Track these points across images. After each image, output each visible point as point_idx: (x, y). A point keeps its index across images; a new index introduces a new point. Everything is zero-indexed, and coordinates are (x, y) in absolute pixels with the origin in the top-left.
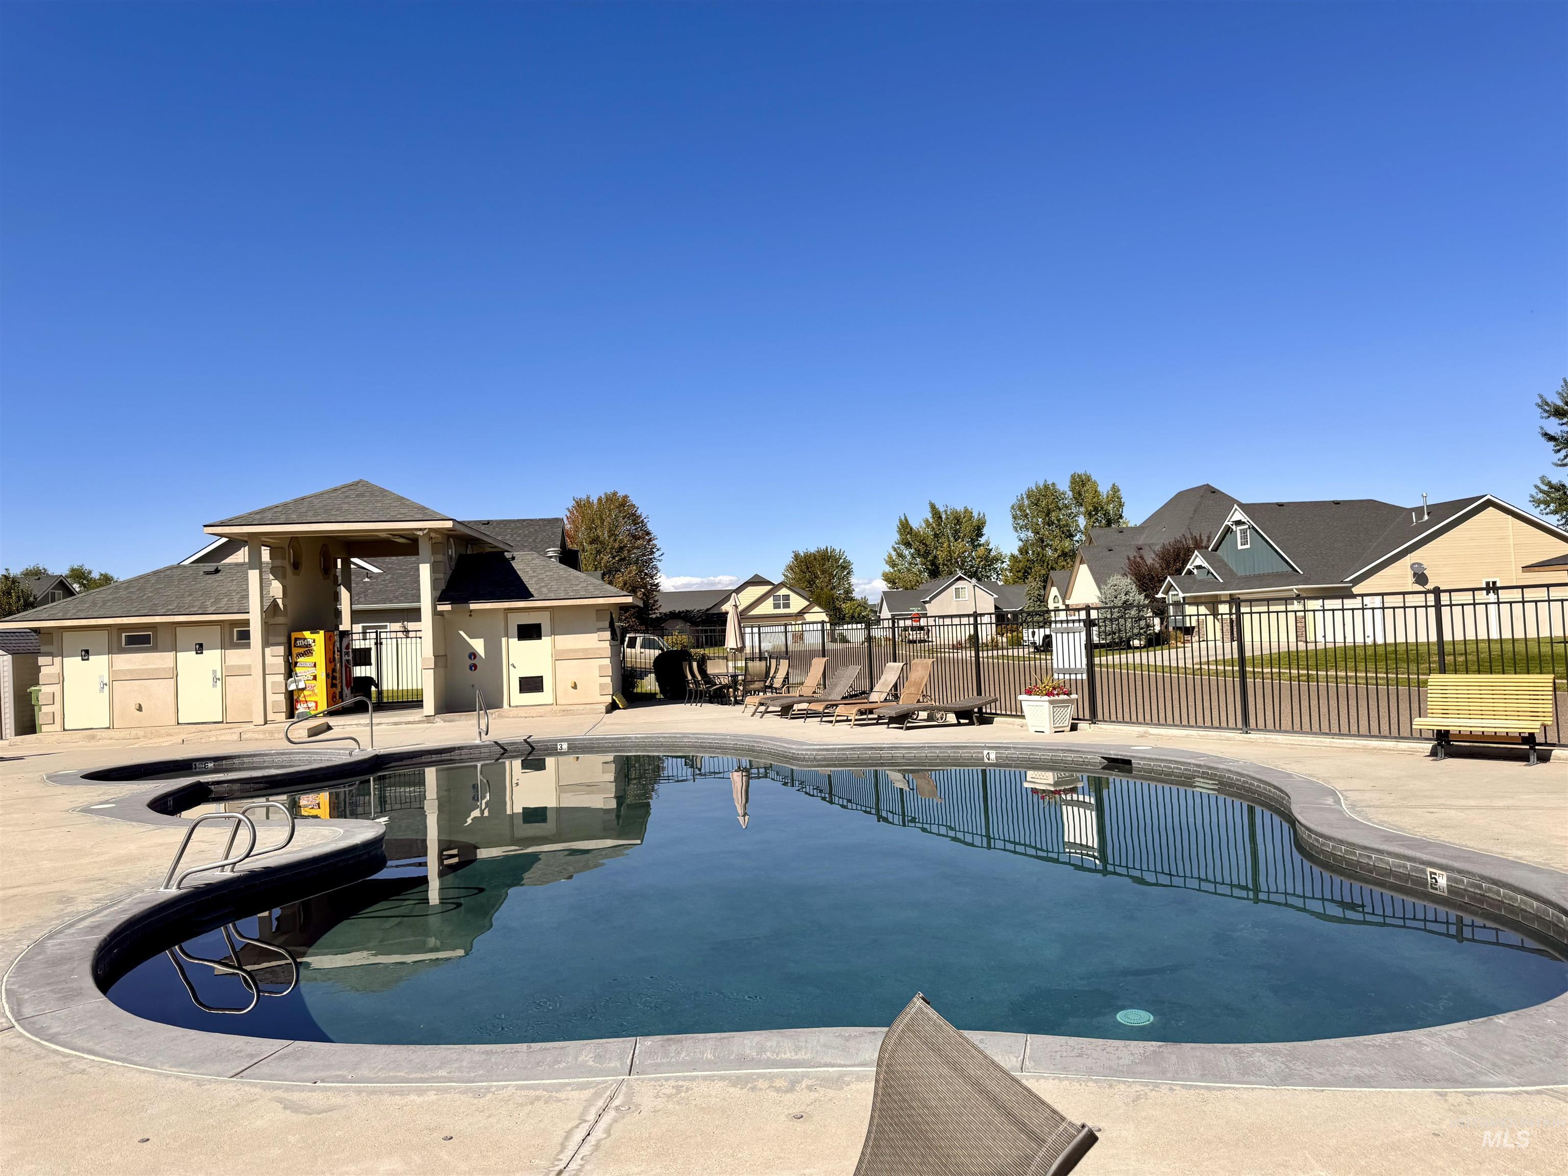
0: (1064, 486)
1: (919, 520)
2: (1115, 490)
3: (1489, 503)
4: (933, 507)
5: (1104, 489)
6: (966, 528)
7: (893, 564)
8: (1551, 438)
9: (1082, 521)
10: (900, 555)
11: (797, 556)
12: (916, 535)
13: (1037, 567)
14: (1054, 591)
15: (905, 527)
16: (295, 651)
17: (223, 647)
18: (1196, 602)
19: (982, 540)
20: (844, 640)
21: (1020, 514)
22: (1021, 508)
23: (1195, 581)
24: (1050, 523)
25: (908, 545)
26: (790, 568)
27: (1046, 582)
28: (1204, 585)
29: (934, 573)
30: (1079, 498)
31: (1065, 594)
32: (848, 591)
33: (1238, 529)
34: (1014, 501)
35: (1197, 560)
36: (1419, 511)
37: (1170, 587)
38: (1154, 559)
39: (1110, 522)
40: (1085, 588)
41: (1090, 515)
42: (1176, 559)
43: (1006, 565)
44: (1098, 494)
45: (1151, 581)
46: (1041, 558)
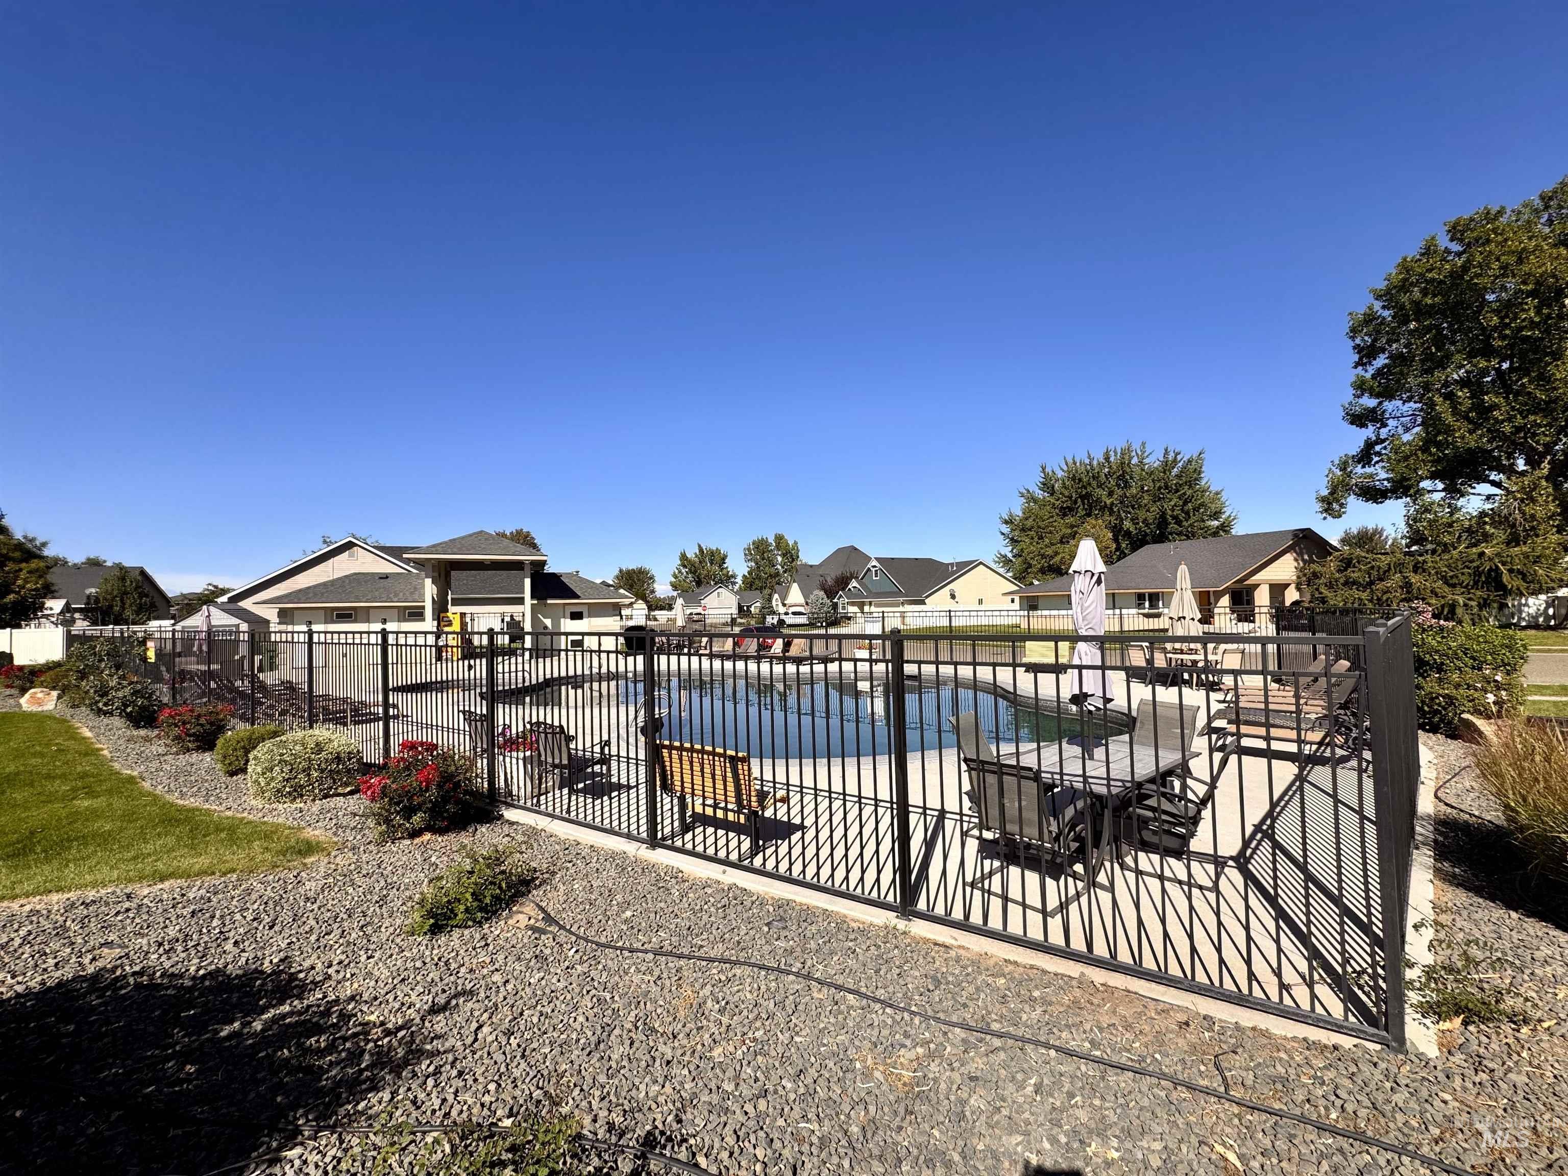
0: (771, 540)
1: (691, 553)
2: (796, 543)
3: (981, 563)
4: (699, 546)
5: (791, 543)
6: (717, 558)
7: (675, 576)
8: (1002, 533)
9: (780, 559)
10: (680, 572)
11: (621, 571)
12: (689, 561)
13: (757, 582)
14: (776, 596)
15: (683, 557)
16: (442, 624)
17: (399, 621)
18: (853, 604)
19: (725, 565)
20: (656, 620)
21: (748, 552)
22: (749, 549)
23: (852, 594)
24: (764, 559)
25: (685, 566)
26: (617, 577)
27: (773, 590)
28: (856, 596)
29: (699, 583)
30: (778, 547)
31: (783, 599)
32: (653, 592)
33: (873, 570)
34: (746, 546)
35: (854, 583)
36: (952, 564)
37: (841, 596)
38: (830, 581)
39: (793, 560)
40: (795, 595)
41: (784, 555)
42: (842, 582)
43: (739, 580)
44: (788, 545)
45: (830, 593)
46: (759, 578)
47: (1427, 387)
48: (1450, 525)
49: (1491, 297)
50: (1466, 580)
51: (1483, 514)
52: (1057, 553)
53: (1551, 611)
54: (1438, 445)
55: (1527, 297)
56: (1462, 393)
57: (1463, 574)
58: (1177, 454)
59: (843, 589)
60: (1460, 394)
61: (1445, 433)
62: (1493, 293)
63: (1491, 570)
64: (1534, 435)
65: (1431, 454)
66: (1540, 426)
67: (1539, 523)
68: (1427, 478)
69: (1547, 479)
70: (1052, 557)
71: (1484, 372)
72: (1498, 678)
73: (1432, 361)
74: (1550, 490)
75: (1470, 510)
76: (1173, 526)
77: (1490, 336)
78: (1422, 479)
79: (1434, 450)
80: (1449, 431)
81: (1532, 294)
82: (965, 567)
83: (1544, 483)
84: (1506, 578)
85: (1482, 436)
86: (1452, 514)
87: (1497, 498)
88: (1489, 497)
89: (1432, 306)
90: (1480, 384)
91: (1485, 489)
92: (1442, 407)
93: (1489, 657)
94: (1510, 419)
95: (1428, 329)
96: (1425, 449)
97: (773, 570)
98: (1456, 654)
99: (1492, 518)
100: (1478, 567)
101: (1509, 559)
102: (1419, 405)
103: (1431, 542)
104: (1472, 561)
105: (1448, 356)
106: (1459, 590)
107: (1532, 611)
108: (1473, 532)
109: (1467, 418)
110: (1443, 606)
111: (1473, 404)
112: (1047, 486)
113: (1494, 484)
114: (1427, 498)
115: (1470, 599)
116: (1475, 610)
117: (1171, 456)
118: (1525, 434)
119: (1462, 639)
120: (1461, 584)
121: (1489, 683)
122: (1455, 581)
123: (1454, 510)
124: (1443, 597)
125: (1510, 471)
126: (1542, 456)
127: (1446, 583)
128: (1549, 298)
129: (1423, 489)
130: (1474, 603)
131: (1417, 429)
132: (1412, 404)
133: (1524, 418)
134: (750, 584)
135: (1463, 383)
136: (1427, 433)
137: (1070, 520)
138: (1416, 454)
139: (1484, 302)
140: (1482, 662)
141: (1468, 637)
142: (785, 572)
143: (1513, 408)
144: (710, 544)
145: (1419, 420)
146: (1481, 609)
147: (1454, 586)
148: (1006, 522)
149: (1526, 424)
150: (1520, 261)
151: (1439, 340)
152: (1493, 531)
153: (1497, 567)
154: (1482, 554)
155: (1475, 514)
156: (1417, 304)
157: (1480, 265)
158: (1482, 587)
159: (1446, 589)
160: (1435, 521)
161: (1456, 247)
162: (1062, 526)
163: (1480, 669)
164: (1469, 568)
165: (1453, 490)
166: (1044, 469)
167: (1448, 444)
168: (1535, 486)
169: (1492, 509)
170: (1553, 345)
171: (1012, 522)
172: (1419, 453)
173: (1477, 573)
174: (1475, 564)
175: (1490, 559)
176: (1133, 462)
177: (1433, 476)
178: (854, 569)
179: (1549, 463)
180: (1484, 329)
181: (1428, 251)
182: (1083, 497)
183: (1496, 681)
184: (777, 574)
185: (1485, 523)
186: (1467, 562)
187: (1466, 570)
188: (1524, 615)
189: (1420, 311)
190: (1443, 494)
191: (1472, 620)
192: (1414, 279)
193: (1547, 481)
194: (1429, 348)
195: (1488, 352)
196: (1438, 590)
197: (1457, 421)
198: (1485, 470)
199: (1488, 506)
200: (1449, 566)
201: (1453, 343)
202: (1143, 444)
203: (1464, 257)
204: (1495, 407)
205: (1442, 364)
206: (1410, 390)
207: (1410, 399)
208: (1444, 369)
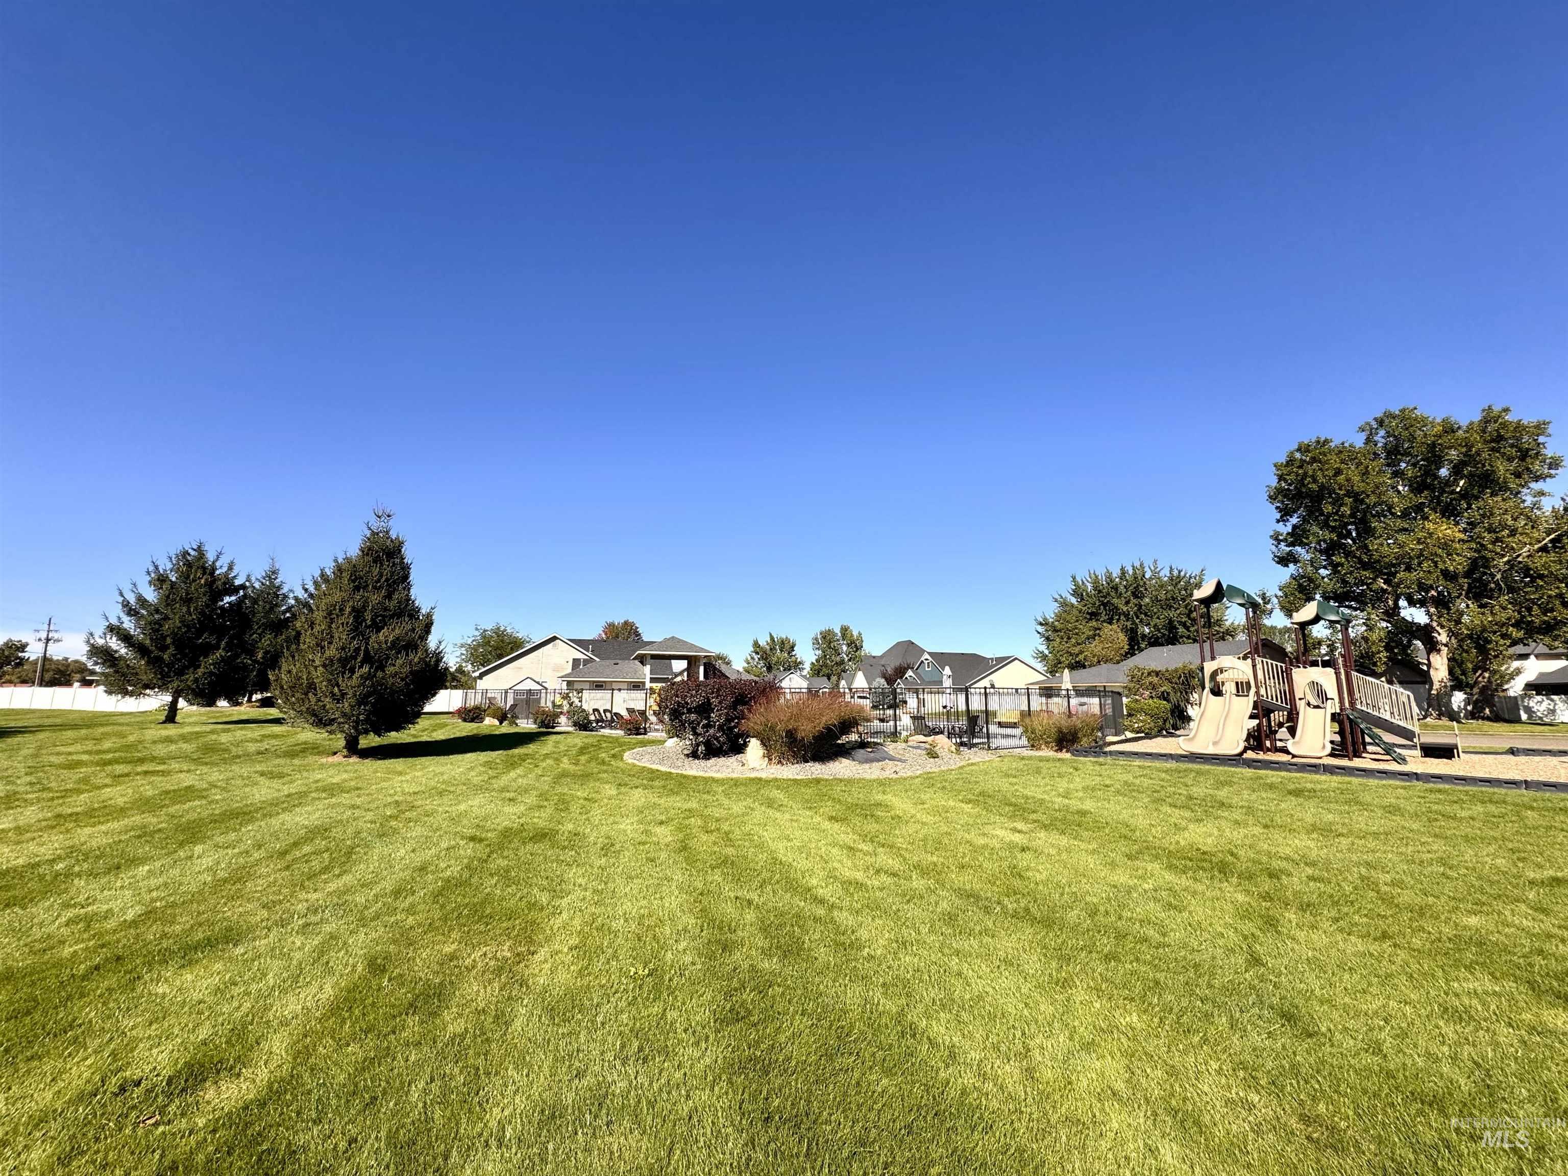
0: (837, 631)
1: (763, 641)
2: (860, 634)
3: (1016, 659)
4: (771, 635)
5: (855, 634)
6: (787, 647)
7: (749, 662)
8: (1039, 633)
9: (845, 648)
10: (753, 658)
12: (761, 648)
13: (824, 669)
14: (843, 682)
15: (756, 644)
18: (909, 690)
19: (794, 653)
21: (815, 642)
22: (816, 639)
23: (909, 682)
24: (830, 648)
25: (757, 653)
27: (839, 678)
28: (912, 684)
29: (770, 669)
30: (844, 636)
31: (850, 683)
33: (926, 662)
34: (813, 636)
35: (910, 673)
36: (992, 659)
37: (899, 684)
38: (890, 670)
39: (857, 649)
40: (860, 681)
41: (848, 645)
42: (900, 672)
43: (807, 667)
44: (852, 635)
45: (890, 681)
46: (826, 666)
52: (1081, 652)
58: (1180, 572)
59: (901, 678)
70: (1077, 655)
76: (1181, 630)
82: (1003, 662)
97: (838, 659)
112: (1078, 592)
117: (1175, 573)
134: (817, 671)
137: (1094, 623)
142: (850, 660)
144: (780, 633)
148: (1041, 624)
162: (1086, 629)
166: (1074, 578)
171: (1047, 624)
176: (1147, 576)
178: (910, 660)
182: (1105, 605)
184: (842, 662)
202: (1155, 561)
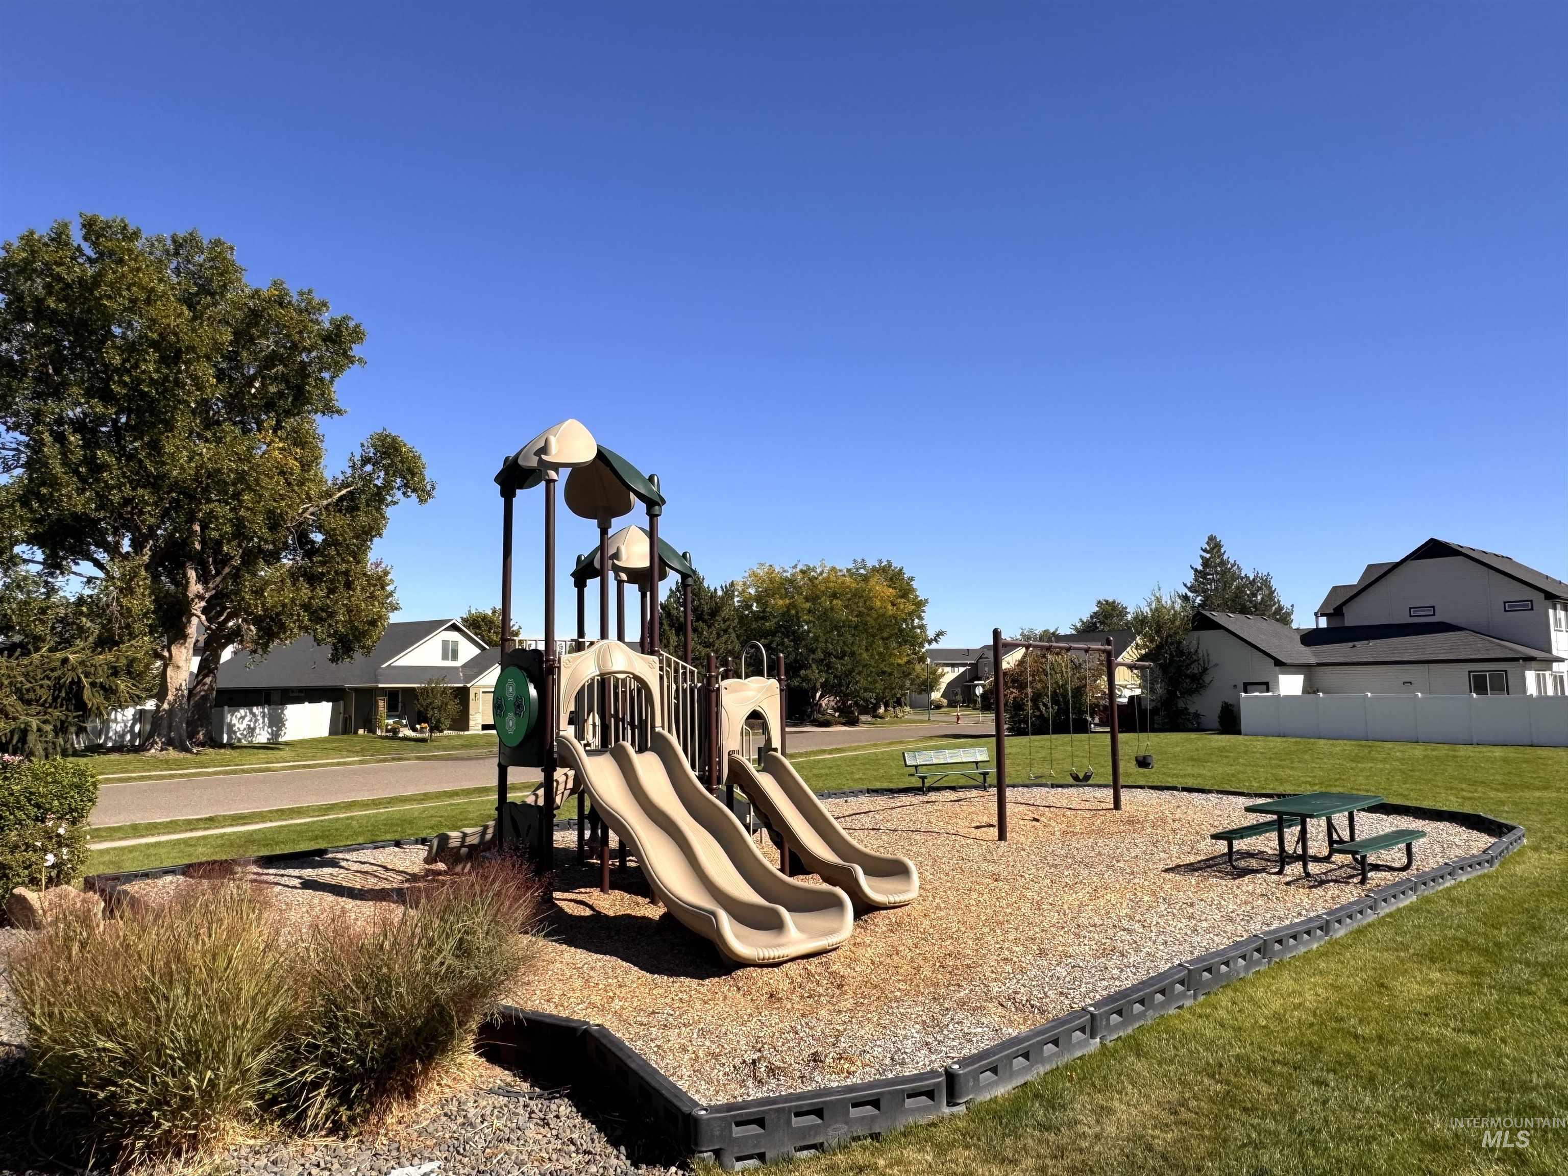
47: (37, 416)
48: (43, 611)
49: (117, 330)
50: (45, 695)
51: (81, 601)
53: (137, 728)
54: (41, 499)
55: (150, 347)
56: (74, 439)
57: (41, 686)
60: (72, 439)
61: (51, 486)
62: (120, 326)
63: (72, 682)
64: (141, 513)
65: (31, 510)
66: (147, 504)
67: (134, 621)
68: (23, 541)
69: (147, 567)
71: (100, 420)
72: (61, 831)
73: (47, 384)
74: (148, 582)
75: (68, 595)
77: (110, 378)
78: (17, 542)
79: (35, 505)
80: (55, 483)
81: (154, 344)
83: (143, 573)
84: (87, 693)
85: (89, 500)
86: (48, 595)
87: (98, 582)
88: (90, 580)
89: (55, 312)
90: (95, 431)
91: (86, 568)
92: (51, 450)
93: (56, 803)
94: (119, 487)
95: (48, 340)
96: (24, 501)
98: (18, 802)
99: (90, 608)
100: (59, 678)
101: (92, 670)
102: (25, 438)
103: (19, 632)
104: (52, 670)
105: (65, 384)
106: (34, 709)
107: (119, 728)
108: (68, 624)
109: (76, 472)
110: (12, 732)
111: (85, 456)
113: (98, 564)
114: (22, 569)
115: (45, 722)
116: (51, 736)
118: (133, 509)
119: (27, 780)
120: (37, 701)
121: (51, 838)
122: (31, 696)
123: (51, 590)
124: (15, 719)
125: (113, 550)
126: (146, 539)
127: (21, 699)
128: (169, 356)
129: (17, 555)
130: (48, 728)
131: (19, 471)
132: (17, 434)
133: (134, 489)
135: (79, 426)
136: (31, 479)
138: (12, 506)
139: (109, 334)
140: (47, 810)
141: (36, 777)
143: (124, 476)
145: (23, 458)
146: (57, 735)
147: (28, 703)
149: (134, 498)
150: (148, 302)
151: (58, 361)
152: (89, 624)
153: (79, 678)
154: (65, 661)
155: (72, 600)
156: (39, 301)
157: (111, 285)
158: (62, 706)
159: (20, 707)
160: (26, 603)
161: (88, 251)
163: (43, 821)
164: (49, 678)
165: (54, 565)
167: (53, 501)
168: (134, 575)
169: (91, 596)
170: (167, 412)
172: (18, 505)
173: (58, 686)
174: (56, 674)
175: (74, 669)
177: (31, 540)
179: (150, 550)
180: (105, 366)
181: (59, 238)
183: (59, 835)
185: (82, 613)
186: (47, 669)
187: (46, 682)
188: (111, 734)
189: (41, 314)
190: (41, 567)
191: (45, 749)
192: (38, 265)
193: (146, 570)
194: (46, 366)
195: (107, 396)
196: (9, 709)
197: (65, 473)
198: (90, 544)
199: (87, 592)
200: (26, 675)
201: (73, 370)
203: (98, 266)
204: (105, 467)
205: (57, 392)
206: (17, 414)
207: (16, 427)
208: (60, 400)
